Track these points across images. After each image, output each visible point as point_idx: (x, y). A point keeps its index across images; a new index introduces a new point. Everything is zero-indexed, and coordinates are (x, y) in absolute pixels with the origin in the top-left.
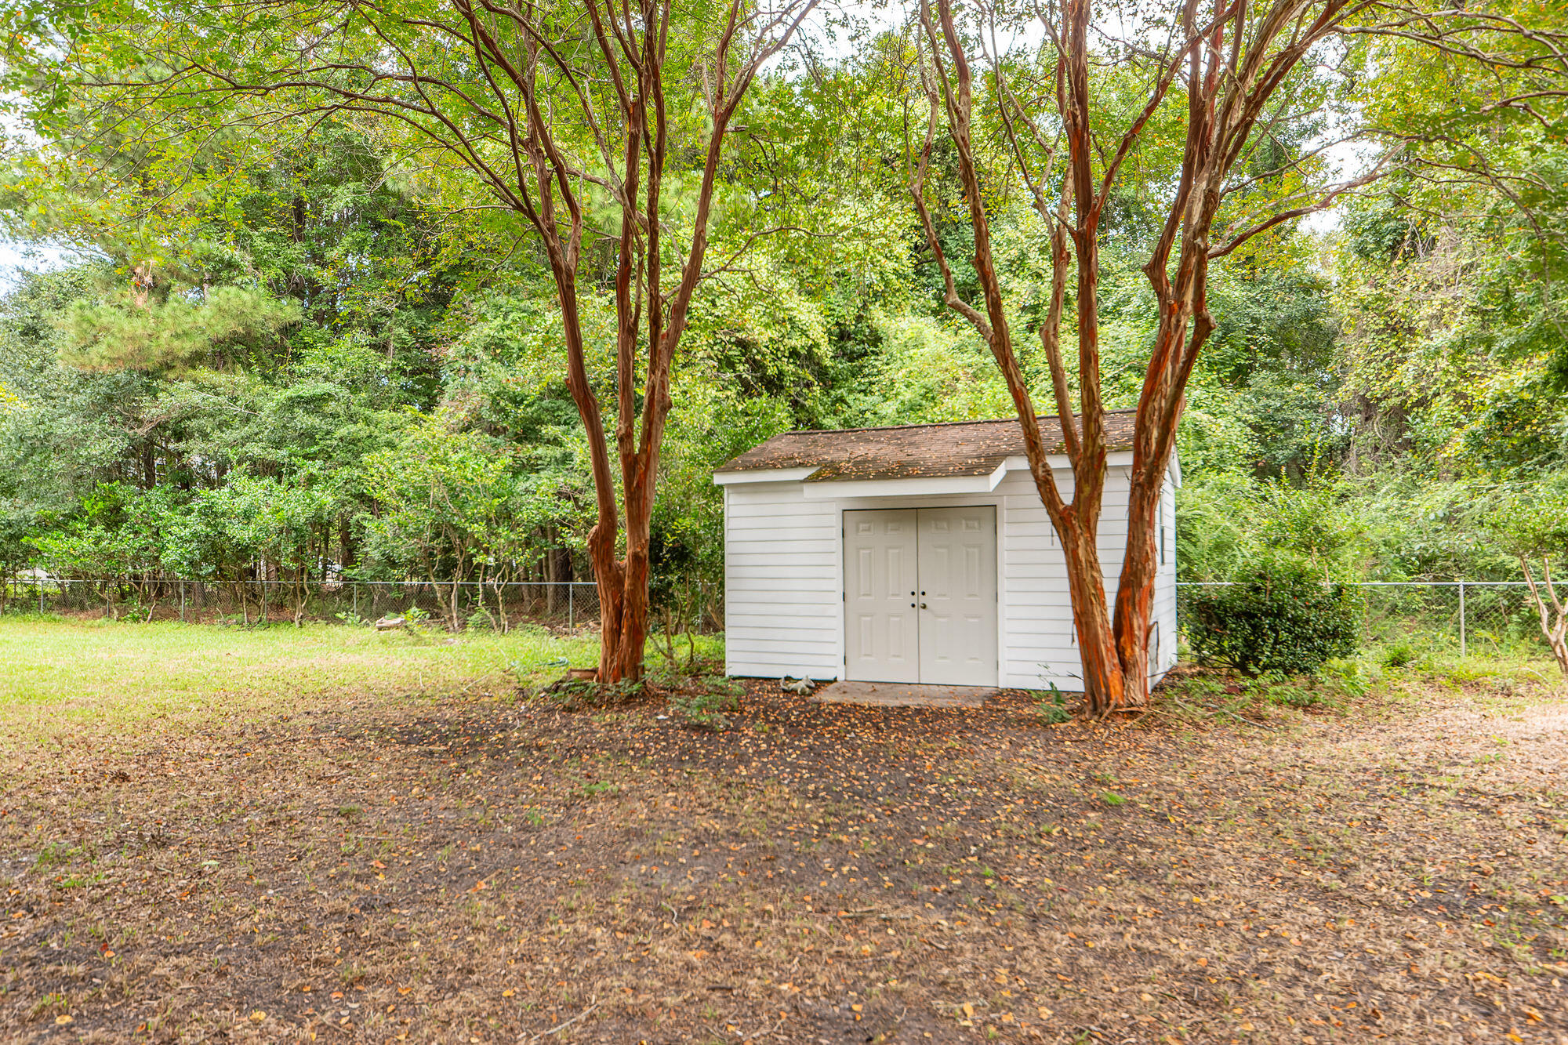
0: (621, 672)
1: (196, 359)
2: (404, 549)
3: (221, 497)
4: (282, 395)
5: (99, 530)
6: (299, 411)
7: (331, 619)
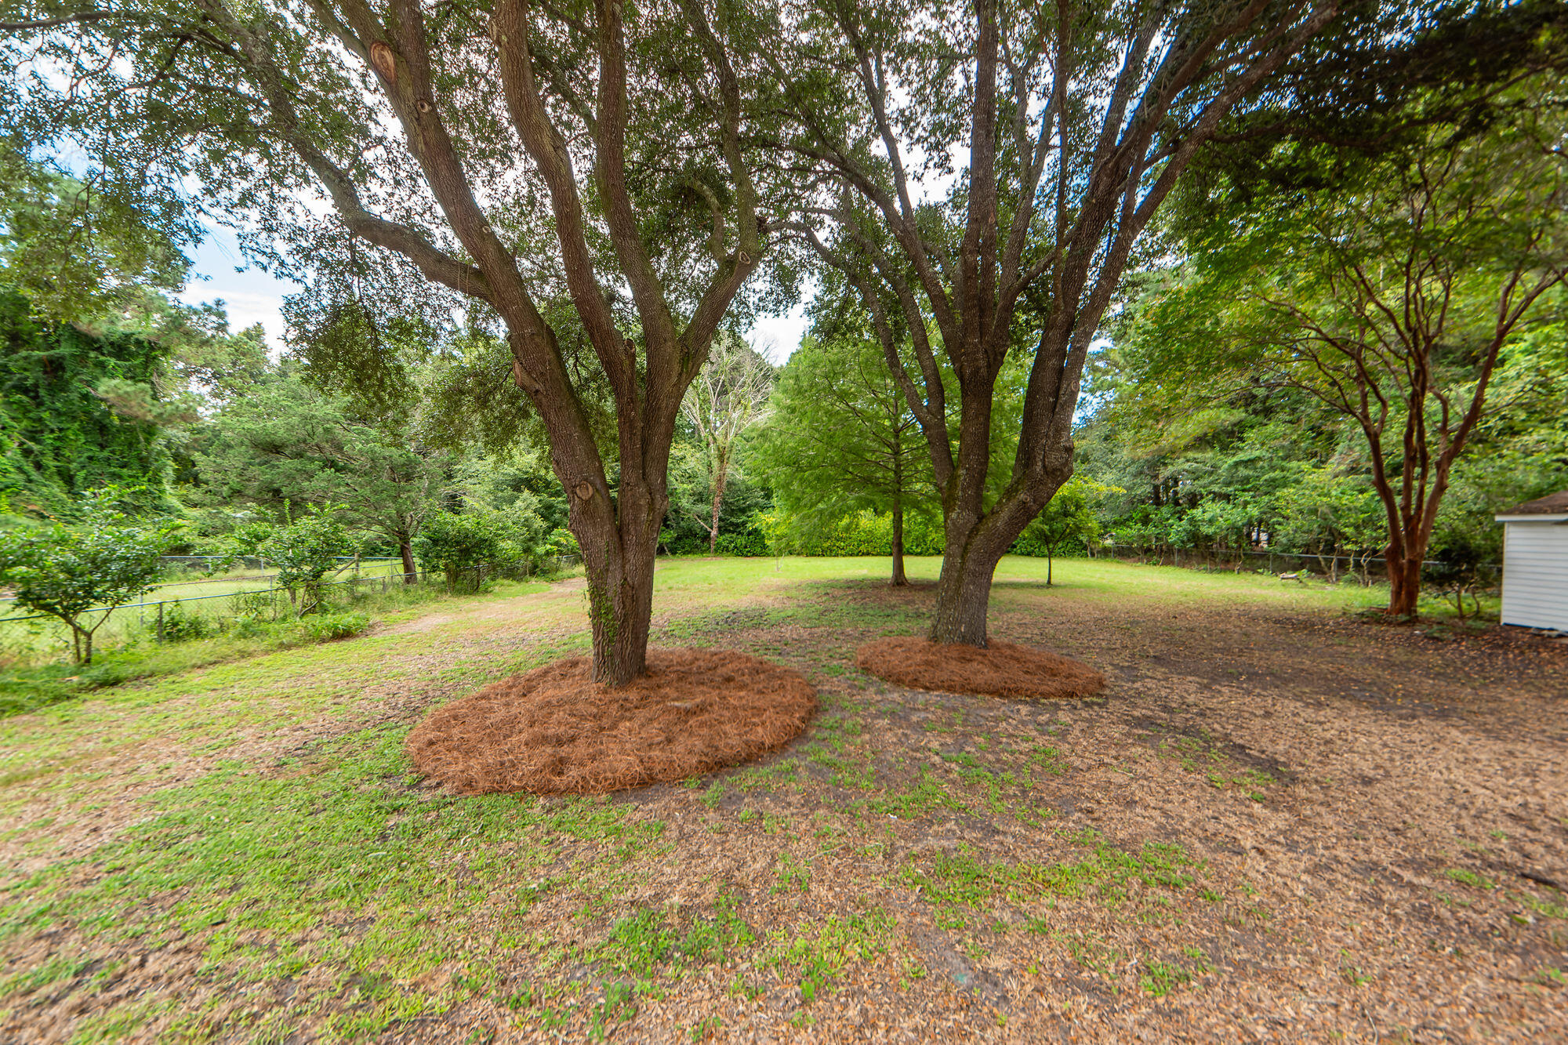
0: (1401, 611)
1: (1187, 448)
2: (1301, 539)
3: (1197, 512)
4: (1231, 461)
5: (1139, 525)
6: (1241, 469)
7: (1255, 572)
